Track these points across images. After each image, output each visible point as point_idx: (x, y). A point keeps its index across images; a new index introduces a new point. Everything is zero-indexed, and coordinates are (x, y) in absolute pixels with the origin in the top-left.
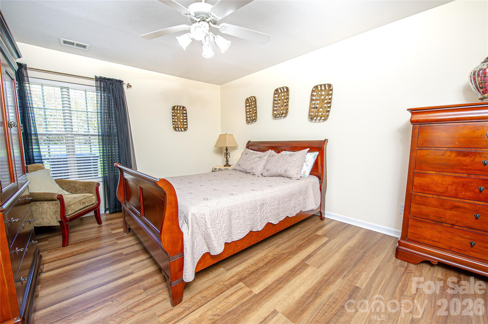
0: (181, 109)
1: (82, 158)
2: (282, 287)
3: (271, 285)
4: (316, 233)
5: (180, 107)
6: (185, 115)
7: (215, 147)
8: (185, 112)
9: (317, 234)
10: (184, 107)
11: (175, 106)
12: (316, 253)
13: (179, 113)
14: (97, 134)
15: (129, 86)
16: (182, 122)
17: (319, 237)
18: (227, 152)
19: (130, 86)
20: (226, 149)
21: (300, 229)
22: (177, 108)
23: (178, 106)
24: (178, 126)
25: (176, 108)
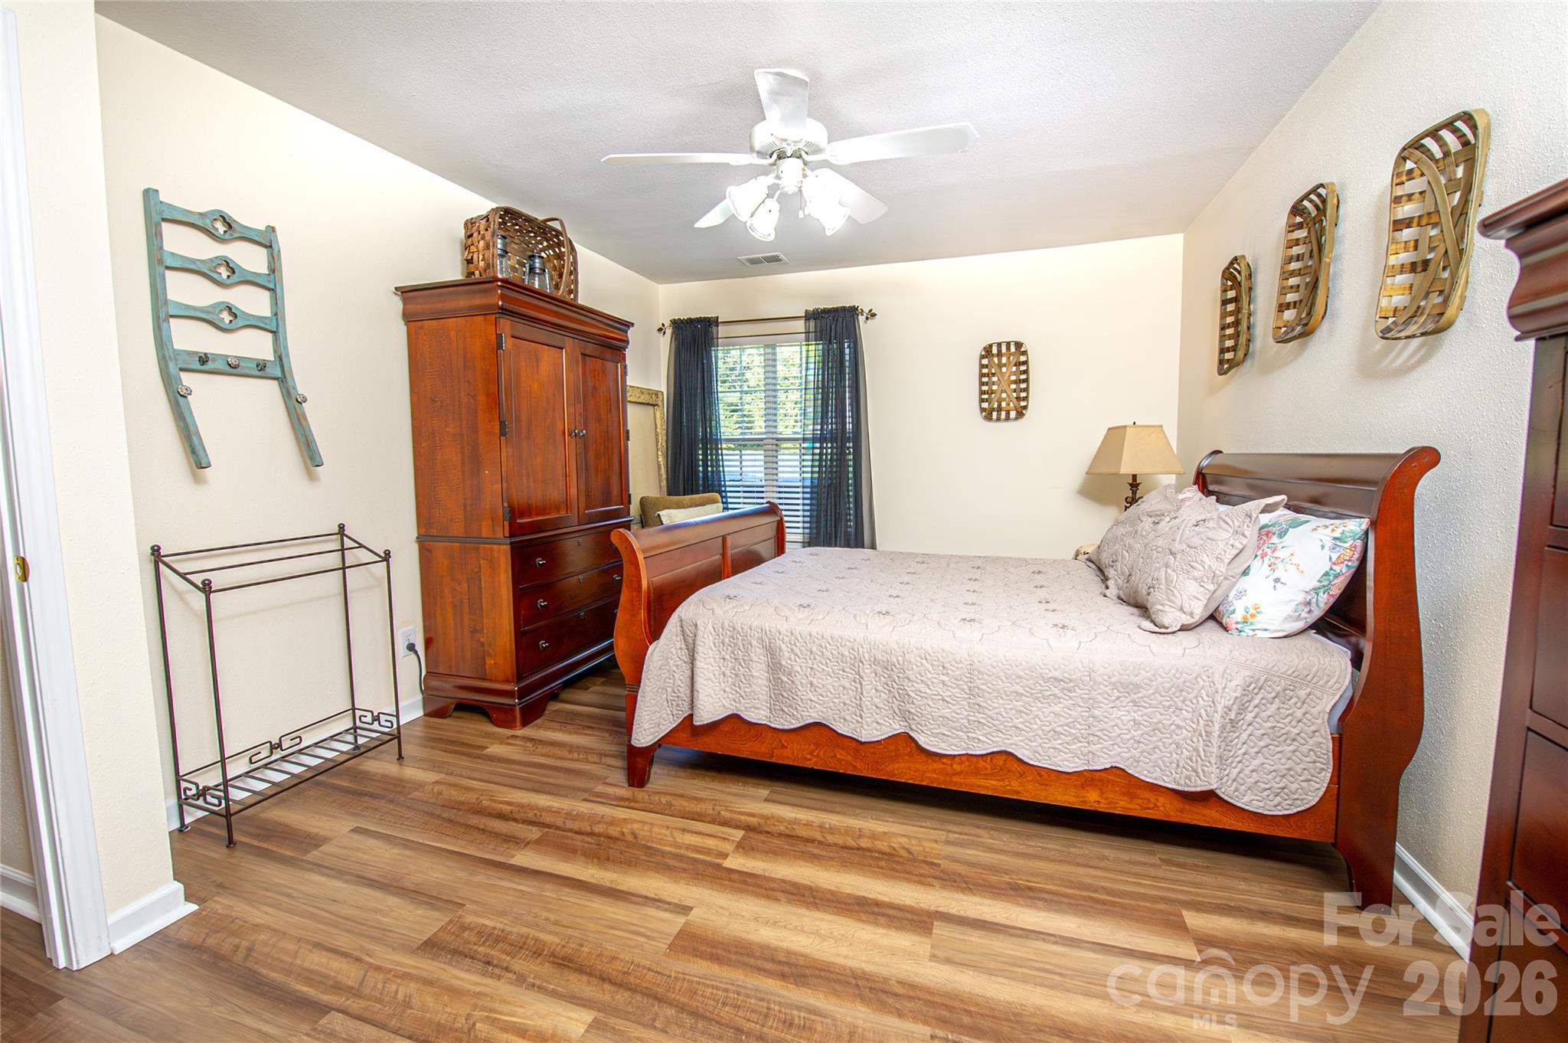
0: (1013, 349)
1: (785, 487)
2: (778, 900)
3: (773, 880)
4: (1184, 913)
5: (1008, 344)
6: (1023, 368)
7: (1087, 473)
8: (1023, 358)
9: (1182, 916)
10: (1019, 345)
11: (991, 346)
12: (1027, 938)
13: (1005, 365)
14: (801, 436)
15: (872, 315)
16: (1015, 391)
17: (1179, 928)
18: (1134, 493)
19: (874, 315)
20: (1131, 485)
21: (1158, 862)
22: (999, 351)
23: (999, 345)
24: (1000, 405)
25: (995, 350)
